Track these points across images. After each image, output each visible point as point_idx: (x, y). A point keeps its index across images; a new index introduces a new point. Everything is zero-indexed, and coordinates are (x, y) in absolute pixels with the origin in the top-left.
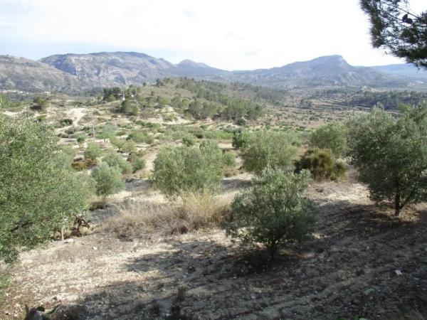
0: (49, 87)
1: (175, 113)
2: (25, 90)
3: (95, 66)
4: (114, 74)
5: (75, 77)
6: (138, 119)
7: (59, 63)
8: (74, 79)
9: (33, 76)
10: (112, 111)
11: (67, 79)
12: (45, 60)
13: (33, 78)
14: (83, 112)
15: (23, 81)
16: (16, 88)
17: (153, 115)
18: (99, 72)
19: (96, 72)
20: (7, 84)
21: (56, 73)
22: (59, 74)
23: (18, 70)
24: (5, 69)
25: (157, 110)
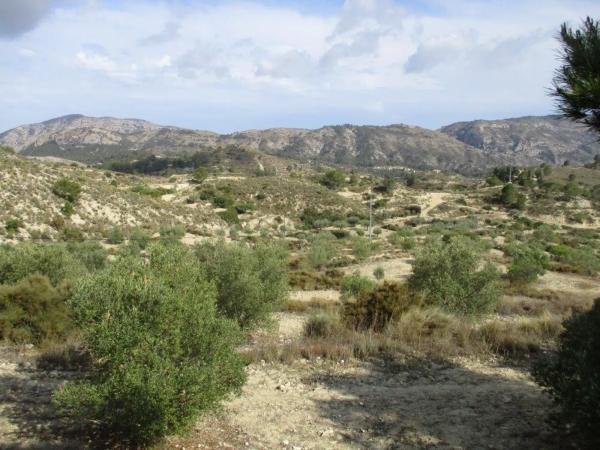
0: (444, 163)
1: (591, 211)
2: (413, 168)
3: (511, 137)
4: (538, 147)
5: (480, 151)
6: (523, 215)
7: (463, 132)
8: (478, 155)
9: (427, 149)
10: (486, 200)
11: (468, 154)
12: (445, 130)
13: (425, 152)
14: (443, 199)
15: (414, 156)
16: (404, 164)
17: (549, 211)
18: (516, 145)
19: (512, 144)
20: (395, 159)
21: (455, 145)
22: (459, 148)
23: (411, 142)
24: (395, 140)
25: (558, 204)
